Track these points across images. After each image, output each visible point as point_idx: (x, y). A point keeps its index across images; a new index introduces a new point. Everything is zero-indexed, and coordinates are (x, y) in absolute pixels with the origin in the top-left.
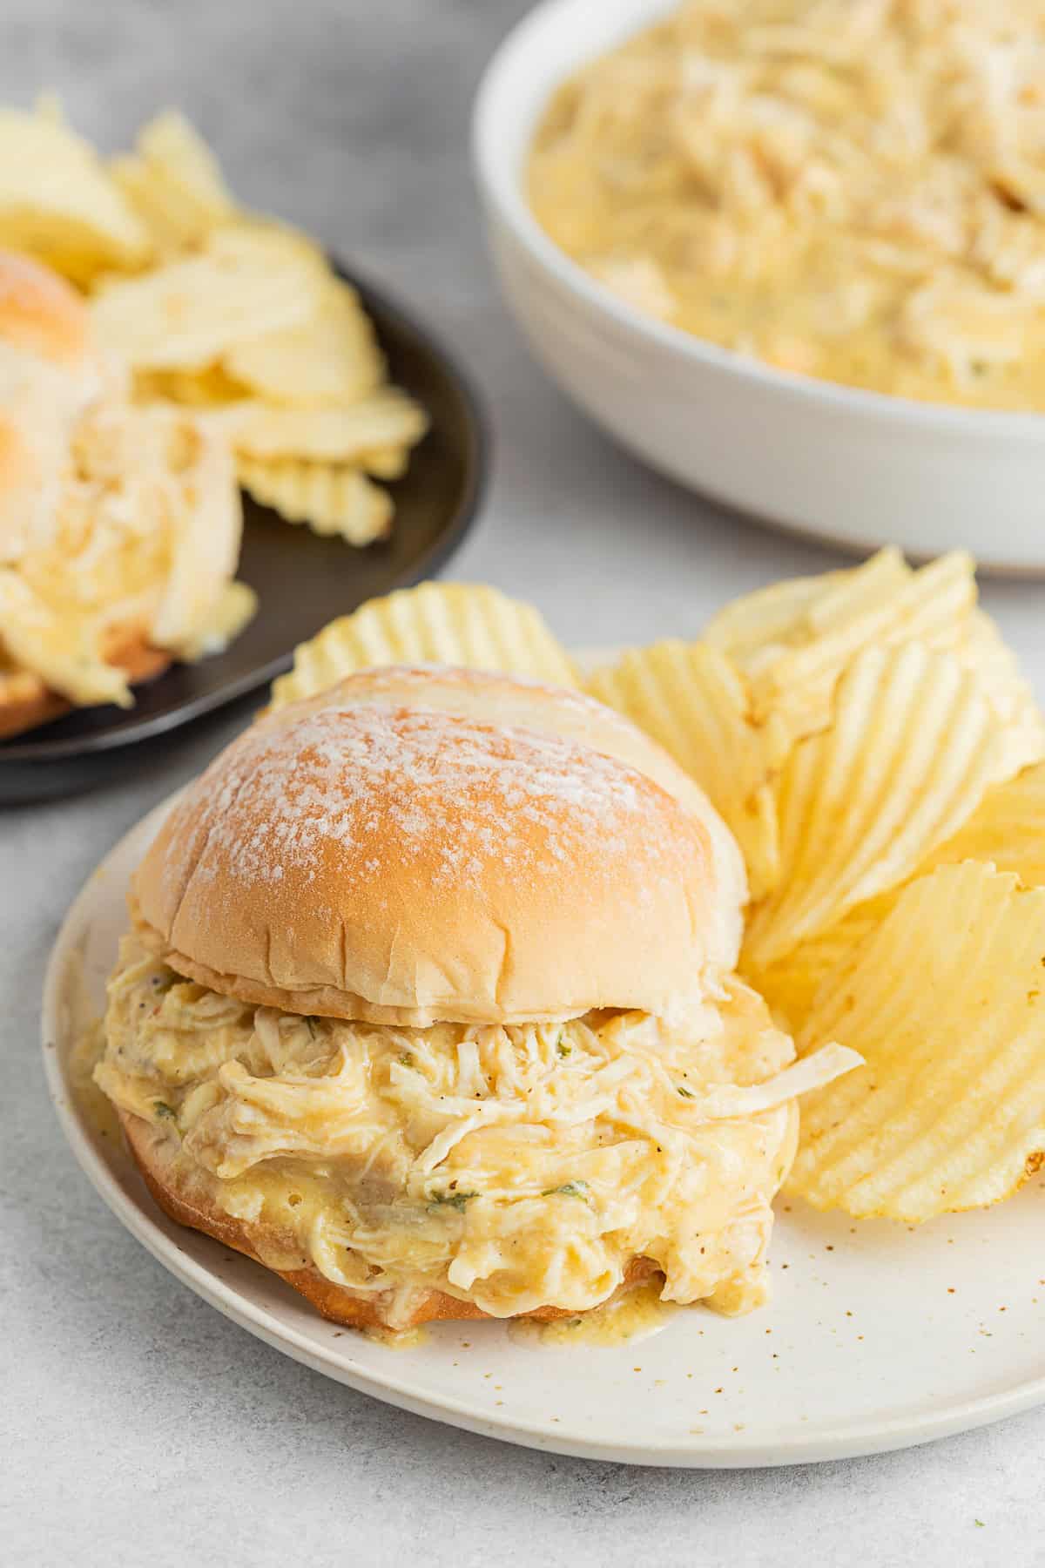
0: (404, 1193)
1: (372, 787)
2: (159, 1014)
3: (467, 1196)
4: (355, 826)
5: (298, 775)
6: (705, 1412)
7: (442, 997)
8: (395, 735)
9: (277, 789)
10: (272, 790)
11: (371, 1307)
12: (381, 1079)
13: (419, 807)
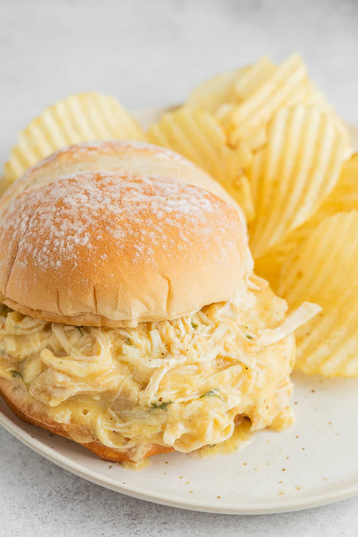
0: (138, 404)
1: (94, 217)
2: (5, 328)
3: (167, 404)
4: (92, 239)
5: (58, 214)
6: (281, 482)
7: (142, 313)
8: (98, 189)
9: (48, 223)
10: (47, 223)
11: (125, 454)
12: (118, 352)
13: (119, 226)
